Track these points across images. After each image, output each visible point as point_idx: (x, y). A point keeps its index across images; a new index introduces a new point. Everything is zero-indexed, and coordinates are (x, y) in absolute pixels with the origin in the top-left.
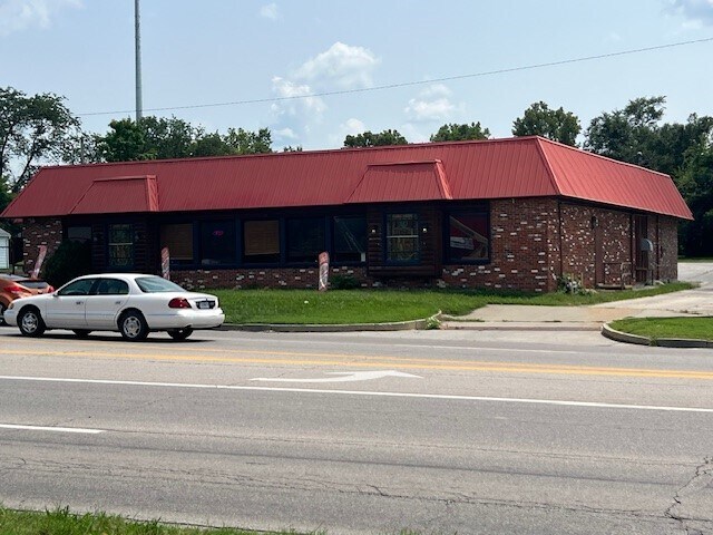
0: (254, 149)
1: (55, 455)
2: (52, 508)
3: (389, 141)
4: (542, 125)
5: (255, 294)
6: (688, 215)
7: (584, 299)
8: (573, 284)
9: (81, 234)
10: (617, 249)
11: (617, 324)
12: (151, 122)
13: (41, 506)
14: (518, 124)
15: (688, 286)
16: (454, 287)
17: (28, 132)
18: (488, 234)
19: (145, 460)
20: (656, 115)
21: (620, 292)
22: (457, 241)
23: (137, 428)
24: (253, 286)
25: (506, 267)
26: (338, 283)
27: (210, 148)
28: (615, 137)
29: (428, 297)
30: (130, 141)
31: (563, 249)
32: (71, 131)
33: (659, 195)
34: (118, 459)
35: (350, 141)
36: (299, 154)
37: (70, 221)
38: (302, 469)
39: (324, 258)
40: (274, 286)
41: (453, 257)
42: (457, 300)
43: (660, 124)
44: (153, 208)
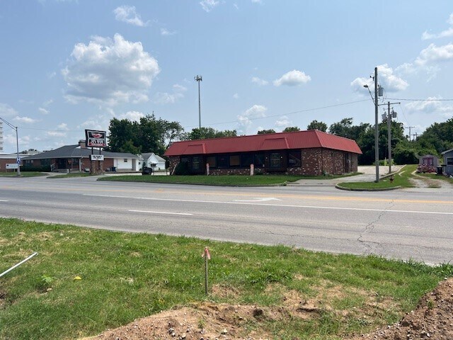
0: (232, 135)
1: (180, 221)
2: (180, 235)
3: (270, 132)
4: (316, 127)
5: (233, 176)
6: (361, 153)
7: (330, 177)
8: (326, 173)
9: (185, 160)
10: (339, 162)
11: (339, 184)
12: (203, 129)
13: (177, 235)
14: (309, 127)
15: (361, 174)
16: (290, 174)
17: (170, 132)
18: (300, 158)
19: (205, 222)
20: (350, 123)
21: (340, 176)
22: (291, 161)
23: (202, 213)
24: (233, 174)
25: (306, 168)
26: (256, 173)
27: (220, 135)
28: (337, 129)
29: (283, 177)
30: (197, 134)
31: (323, 162)
32: (182, 132)
33: (353, 147)
34: (197, 222)
35: (259, 132)
36: (245, 136)
37: (182, 156)
38: (248, 225)
39: (252, 166)
40: (238, 174)
41: (290, 165)
42: (292, 178)
43: (351, 126)
44: (204, 153)
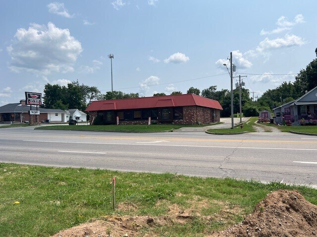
0: (135, 97)
1: (96, 158)
2: (96, 168)
3: (162, 95)
4: (192, 91)
5: (135, 126)
6: (222, 109)
7: (201, 126)
8: (199, 123)
9: (101, 114)
10: (208, 116)
11: (208, 130)
12: (115, 92)
13: (94, 168)
14: (188, 91)
15: (222, 123)
16: (176, 124)
17: (90, 94)
18: (182, 113)
19: (114, 159)
20: (215, 89)
21: (209, 124)
22: (176, 115)
23: (114, 152)
24: (136, 124)
25: (186, 120)
26: (152, 123)
27: (127, 97)
28: (207, 93)
29: (170, 126)
30: (110, 96)
31: (197, 116)
32: (99, 94)
33: (217, 105)
34: (109, 159)
35: (154, 95)
36: (145, 97)
37: (99, 112)
38: (146, 160)
39: (150, 118)
40: (140, 124)
41: (175, 118)
42: (176, 126)
43: (216, 91)
44: (115, 109)
